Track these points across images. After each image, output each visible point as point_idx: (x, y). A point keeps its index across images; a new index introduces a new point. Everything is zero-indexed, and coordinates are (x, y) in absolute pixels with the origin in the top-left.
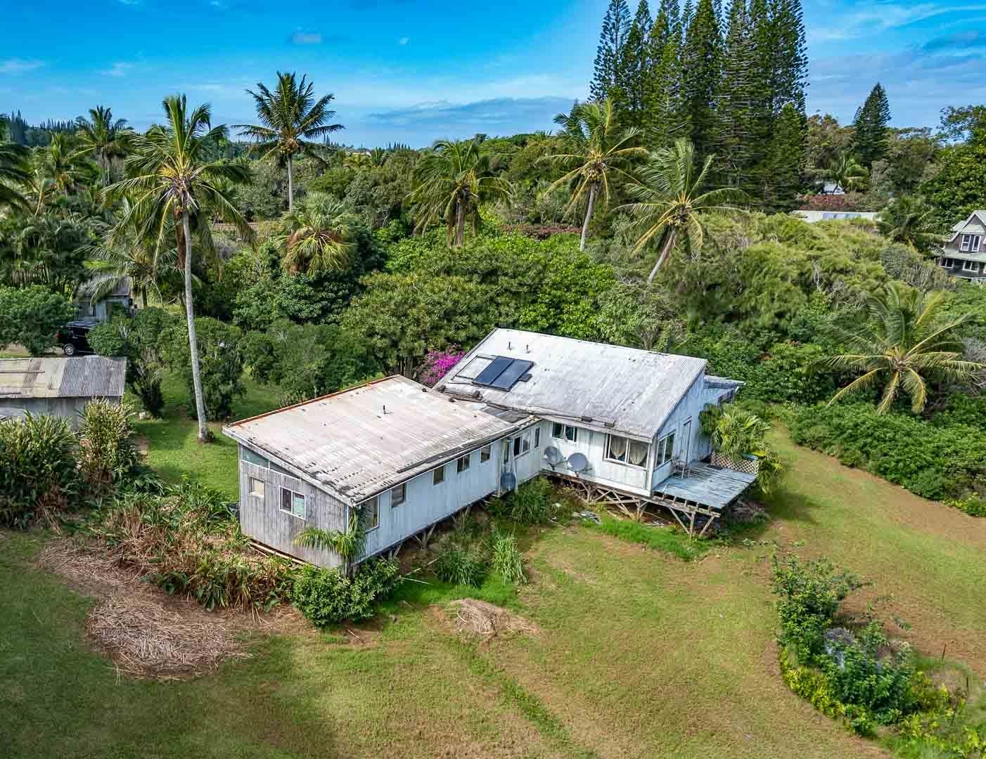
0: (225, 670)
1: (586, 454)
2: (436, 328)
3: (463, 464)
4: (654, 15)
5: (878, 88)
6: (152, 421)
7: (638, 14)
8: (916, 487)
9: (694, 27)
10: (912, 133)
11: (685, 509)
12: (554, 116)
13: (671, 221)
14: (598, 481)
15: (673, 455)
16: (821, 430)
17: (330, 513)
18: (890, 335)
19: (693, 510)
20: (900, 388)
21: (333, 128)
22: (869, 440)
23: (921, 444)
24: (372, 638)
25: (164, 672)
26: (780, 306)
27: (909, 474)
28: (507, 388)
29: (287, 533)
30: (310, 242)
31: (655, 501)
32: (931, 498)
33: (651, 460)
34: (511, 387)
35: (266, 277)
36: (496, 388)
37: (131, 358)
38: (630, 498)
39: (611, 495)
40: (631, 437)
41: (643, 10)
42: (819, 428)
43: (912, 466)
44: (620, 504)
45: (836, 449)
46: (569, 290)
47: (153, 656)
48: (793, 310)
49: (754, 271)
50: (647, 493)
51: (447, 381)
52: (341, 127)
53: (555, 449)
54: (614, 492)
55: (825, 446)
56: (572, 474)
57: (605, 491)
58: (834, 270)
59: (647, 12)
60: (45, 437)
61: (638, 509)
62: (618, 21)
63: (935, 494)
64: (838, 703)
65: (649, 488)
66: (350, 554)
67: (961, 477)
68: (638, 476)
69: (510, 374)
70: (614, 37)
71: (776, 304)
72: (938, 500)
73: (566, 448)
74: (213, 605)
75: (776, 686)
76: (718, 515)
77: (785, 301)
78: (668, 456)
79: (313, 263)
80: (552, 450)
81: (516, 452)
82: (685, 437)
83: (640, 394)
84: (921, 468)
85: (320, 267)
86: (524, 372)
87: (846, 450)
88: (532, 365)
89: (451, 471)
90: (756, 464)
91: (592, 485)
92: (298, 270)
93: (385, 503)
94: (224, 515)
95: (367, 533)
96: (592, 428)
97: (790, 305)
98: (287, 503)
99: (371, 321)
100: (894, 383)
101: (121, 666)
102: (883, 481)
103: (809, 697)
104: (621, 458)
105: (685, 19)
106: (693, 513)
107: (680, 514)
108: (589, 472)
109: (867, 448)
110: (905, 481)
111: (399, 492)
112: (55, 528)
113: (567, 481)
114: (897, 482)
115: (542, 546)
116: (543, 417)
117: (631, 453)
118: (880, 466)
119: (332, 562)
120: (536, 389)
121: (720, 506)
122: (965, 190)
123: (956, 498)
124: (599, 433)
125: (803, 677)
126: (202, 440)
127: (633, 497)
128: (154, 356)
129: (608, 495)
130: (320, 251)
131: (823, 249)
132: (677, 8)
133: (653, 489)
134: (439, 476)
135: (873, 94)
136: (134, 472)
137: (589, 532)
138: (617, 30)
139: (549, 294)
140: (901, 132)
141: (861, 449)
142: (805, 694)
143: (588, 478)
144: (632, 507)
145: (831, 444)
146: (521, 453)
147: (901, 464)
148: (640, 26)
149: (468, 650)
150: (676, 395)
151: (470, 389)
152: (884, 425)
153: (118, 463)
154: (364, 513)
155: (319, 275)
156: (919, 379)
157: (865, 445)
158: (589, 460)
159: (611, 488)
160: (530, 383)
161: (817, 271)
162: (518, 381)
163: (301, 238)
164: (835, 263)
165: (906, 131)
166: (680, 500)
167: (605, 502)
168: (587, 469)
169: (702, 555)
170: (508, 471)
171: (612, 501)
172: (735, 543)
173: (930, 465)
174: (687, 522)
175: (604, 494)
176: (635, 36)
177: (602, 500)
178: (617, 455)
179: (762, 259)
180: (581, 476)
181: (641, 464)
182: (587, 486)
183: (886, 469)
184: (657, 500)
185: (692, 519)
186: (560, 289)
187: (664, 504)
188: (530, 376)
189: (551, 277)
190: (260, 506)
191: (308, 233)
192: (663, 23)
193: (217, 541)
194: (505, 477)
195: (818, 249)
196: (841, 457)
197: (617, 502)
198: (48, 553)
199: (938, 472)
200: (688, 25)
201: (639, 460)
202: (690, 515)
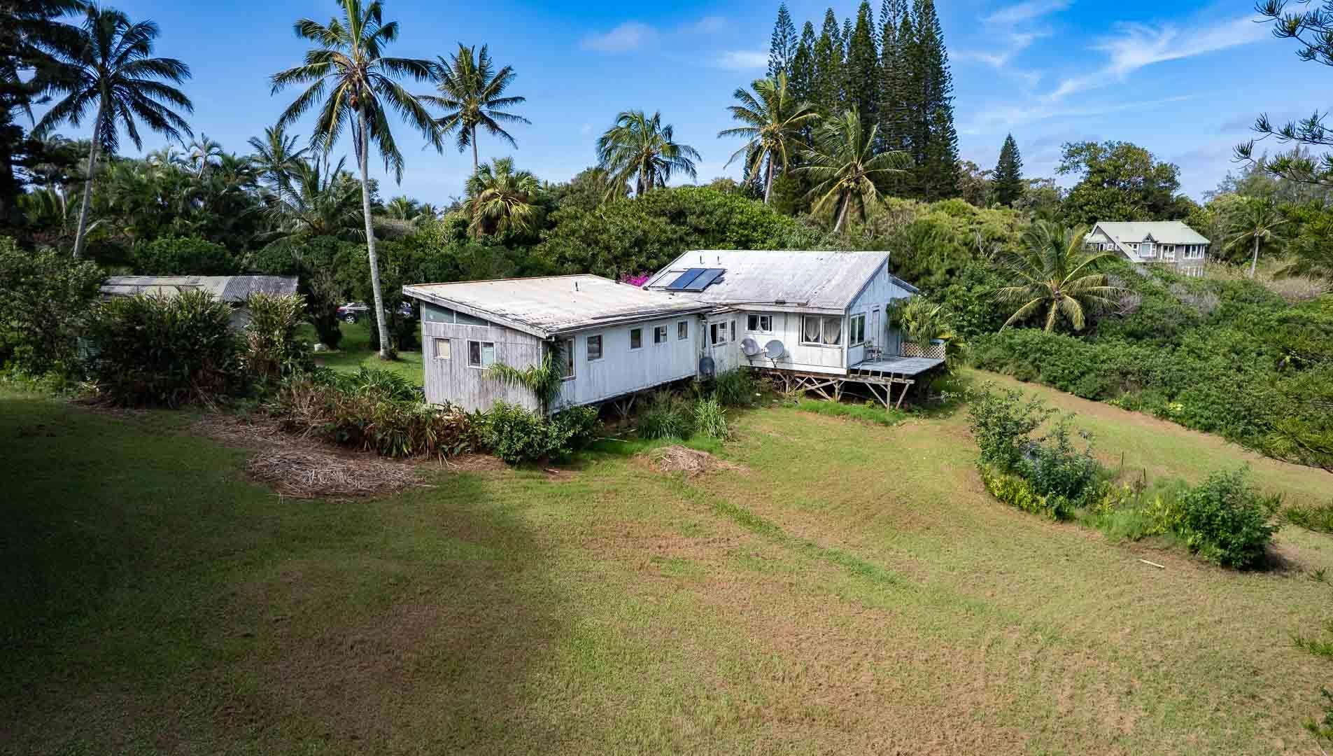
0: (408, 496)
1: (782, 340)
2: (626, 254)
3: (660, 335)
4: (818, 33)
5: (1010, 138)
6: (329, 351)
7: (804, 35)
8: (1082, 391)
9: (854, 44)
10: (1040, 183)
11: (880, 381)
12: (733, 91)
13: (845, 184)
14: (795, 368)
15: (866, 338)
16: (996, 352)
17: (522, 355)
18: (1047, 268)
19: (887, 381)
20: (1059, 312)
21: (515, 99)
22: (1038, 355)
23: (1081, 354)
25: (335, 495)
26: (950, 264)
27: (1073, 381)
28: (701, 289)
29: (476, 392)
30: (497, 202)
31: (851, 379)
32: (1093, 399)
33: (845, 337)
34: (704, 289)
36: (690, 291)
38: (828, 381)
39: (809, 381)
40: (825, 312)
41: (809, 30)
42: (994, 351)
43: (1076, 372)
44: (818, 389)
45: (1011, 367)
46: (755, 230)
47: (322, 481)
48: (961, 266)
49: (923, 238)
50: (844, 372)
52: (522, 99)
53: (752, 341)
54: (812, 377)
55: (1001, 367)
56: (770, 365)
57: (802, 378)
58: (993, 239)
59: (812, 33)
60: (199, 309)
61: (836, 391)
62: (785, 37)
63: (1097, 394)
64: (1039, 497)
65: (845, 366)
67: (1116, 377)
68: (833, 354)
69: (704, 279)
70: (783, 52)
71: (947, 262)
72: (1100, 400)
73: (761, 338)
74: (394, 451)
75: (983, 498)
76: (912, 382)
77: (954, 259)
78: (861, 338)
79: (500, 224)
80: (749, 342)
81: (714, 341)
82: (876, 326)
83: (829, 281)
84: (1083, 374)
85: (509, 227)
86: (718, 277)
87: (1019, 366)
88: (723, 272)
89: (648, 338)
90: (942, 346)
91: (790, 373)
92: (485, 232)
95: (563, 381)
96: (786, 310)
97: (959, 262)
98: (475, 357)
99: (561, 249)
100: (1054, 307)
101: (284, 493)
102: (1053, 390)
103: (1013, 499)
104: (817, 340)
105: (845, 35)
106: (889, 384)
107: (876, 387)
108: (786, 360)
109: (1037, 363)
110: (1072, 388)
112: (212, 407)
113: (764, 372)
114: (1064, 389)
115: (744, 420)
116: (738, 307)
117: (825, 333)
118: (1050, 376)
119: (523, 402)
120: (728, 288)
121: (913, 372)
122: (1087, 213)
123: (1113, 396)
124: (794, 314)
125: (1006, 483)
126: (383, 357)
127: (830, 378)
128: (329, 278)
129: (806, 382)
130: (507, 213)
131: (981, 223)
132: (837, 30)
133: (848, 367)
134: (636, 337)
135: (1006, 143)
137: (790, 411)
138: (785, 47)
139: (737, 233)
140: (1032, 182)
141: (1032, 363)
142: (1007, 499)
143: (787, 367)
144: (829, 390)
145: (1006, 364)
146: (718, 343)
147: (1067, 371)
148: (806, 46)
150: (864, 278)
152: (1050, 340)
153: (287, 355)
155: (507, 236)
156: (1074, 302)
157: (1036, 359)
158: (786, 348)
159: (808, 373)
160: (722, 285)
161: (978, 238)
162: (710, 284)
163: (487, 199)
164: (994, 233)
165: (1036, 181)
166: (876, 373)
167: (803, 389)
168: (783, 357)
169: (900, 422)
170: (707, 355)
171: (810, 387)
172: (929, 416)
173: (1090, 370)
174: (883, 394)
175: (801, 382)
176: (802, 53)
177: (801, 387)
178: (812, 337)
179: (931, 226)
180: (779, 366)
181: (836, 343)
182: (785, 376)
183: (1055, 377)
184: (853, 377)
185: (888, 390)
186: (746, 229)
187: (860, 380)
188: (723, 280)
189: (737, 218)
190: (447, 369)
191: (493, 196)
192: (826, 43)
194: (705, 363)
195: (978, 223)
196: (1016, 374)
197: (813, 388)
198: (200, 424)
199: (1097, 376)
200: (848, 40)
201: (834, 338)
202: (886, 386)
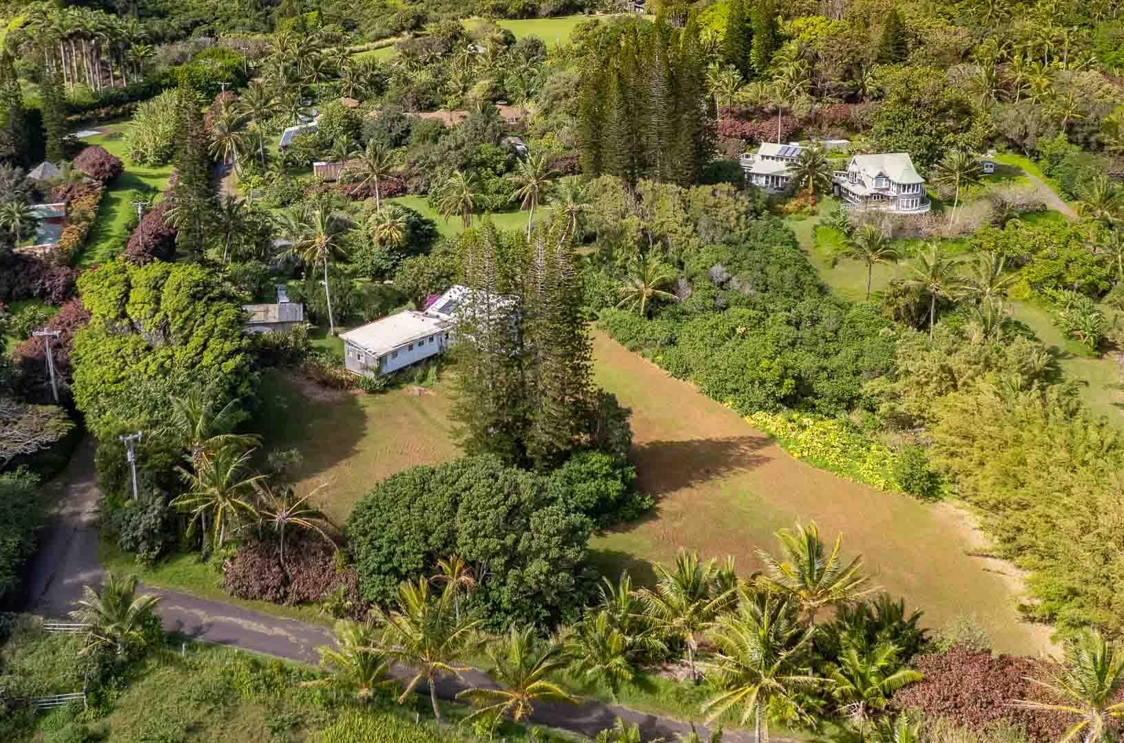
0: (339, 403)
3: (421, 344)
6: (315, 328)
17: (371, 362)
24: (382, 396)
25: (323, 404)
28: (449, 313)
29: (359, 367)
30: (386, 232)
35: (366, 246)
36: (445, 313)
37: (304, 304)
47: (319, 400)
51: (429, 311)
66: (377, 371)
69: (451, 307)
74: (336, 388)
79: (388, 242)
84: (631, 339)
85: (391, 244)
89: (416, 347)
92: (380, 245)
93: (389, 358)
94: (341, 363)
95: (383, 367)
98: (359, 358)
101: (310, 403)
111: (395, 354)
119: (371, 375)
126: (333, 335)
130: (391, 236)
134: (411, 347)
136: (309, 349)
149: (410, 399)
151: (436, 313)
153: (303, 346)
154: (382, 360)
155: (391, 248)
163: (381, 230)
170: (442, 346)
190: (351, 360)
191: (384, 227)
193: (338, 371)
199: (636, 340)
